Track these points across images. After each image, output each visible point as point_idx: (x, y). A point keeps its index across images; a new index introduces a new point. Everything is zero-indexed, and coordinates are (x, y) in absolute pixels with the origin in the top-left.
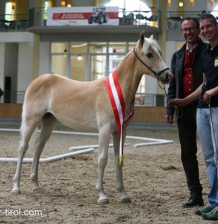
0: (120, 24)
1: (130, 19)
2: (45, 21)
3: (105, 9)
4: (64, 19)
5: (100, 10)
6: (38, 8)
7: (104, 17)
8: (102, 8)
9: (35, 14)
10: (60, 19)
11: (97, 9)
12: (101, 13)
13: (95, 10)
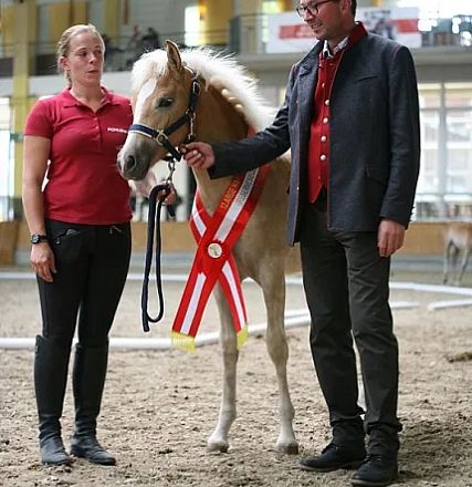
0: (424, 45)
1: (445, 33)
2: (264, 44)
3: (389, 12)
4: (305, 36)
5: (380, 16)
6: (248, 15)
7: (389, 29)
8: (384, 12)
9: (243, 30)
10: (295, 36)
11: (372, 13)
12: (381, 22)
13: (370, 16)
